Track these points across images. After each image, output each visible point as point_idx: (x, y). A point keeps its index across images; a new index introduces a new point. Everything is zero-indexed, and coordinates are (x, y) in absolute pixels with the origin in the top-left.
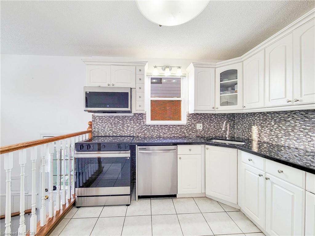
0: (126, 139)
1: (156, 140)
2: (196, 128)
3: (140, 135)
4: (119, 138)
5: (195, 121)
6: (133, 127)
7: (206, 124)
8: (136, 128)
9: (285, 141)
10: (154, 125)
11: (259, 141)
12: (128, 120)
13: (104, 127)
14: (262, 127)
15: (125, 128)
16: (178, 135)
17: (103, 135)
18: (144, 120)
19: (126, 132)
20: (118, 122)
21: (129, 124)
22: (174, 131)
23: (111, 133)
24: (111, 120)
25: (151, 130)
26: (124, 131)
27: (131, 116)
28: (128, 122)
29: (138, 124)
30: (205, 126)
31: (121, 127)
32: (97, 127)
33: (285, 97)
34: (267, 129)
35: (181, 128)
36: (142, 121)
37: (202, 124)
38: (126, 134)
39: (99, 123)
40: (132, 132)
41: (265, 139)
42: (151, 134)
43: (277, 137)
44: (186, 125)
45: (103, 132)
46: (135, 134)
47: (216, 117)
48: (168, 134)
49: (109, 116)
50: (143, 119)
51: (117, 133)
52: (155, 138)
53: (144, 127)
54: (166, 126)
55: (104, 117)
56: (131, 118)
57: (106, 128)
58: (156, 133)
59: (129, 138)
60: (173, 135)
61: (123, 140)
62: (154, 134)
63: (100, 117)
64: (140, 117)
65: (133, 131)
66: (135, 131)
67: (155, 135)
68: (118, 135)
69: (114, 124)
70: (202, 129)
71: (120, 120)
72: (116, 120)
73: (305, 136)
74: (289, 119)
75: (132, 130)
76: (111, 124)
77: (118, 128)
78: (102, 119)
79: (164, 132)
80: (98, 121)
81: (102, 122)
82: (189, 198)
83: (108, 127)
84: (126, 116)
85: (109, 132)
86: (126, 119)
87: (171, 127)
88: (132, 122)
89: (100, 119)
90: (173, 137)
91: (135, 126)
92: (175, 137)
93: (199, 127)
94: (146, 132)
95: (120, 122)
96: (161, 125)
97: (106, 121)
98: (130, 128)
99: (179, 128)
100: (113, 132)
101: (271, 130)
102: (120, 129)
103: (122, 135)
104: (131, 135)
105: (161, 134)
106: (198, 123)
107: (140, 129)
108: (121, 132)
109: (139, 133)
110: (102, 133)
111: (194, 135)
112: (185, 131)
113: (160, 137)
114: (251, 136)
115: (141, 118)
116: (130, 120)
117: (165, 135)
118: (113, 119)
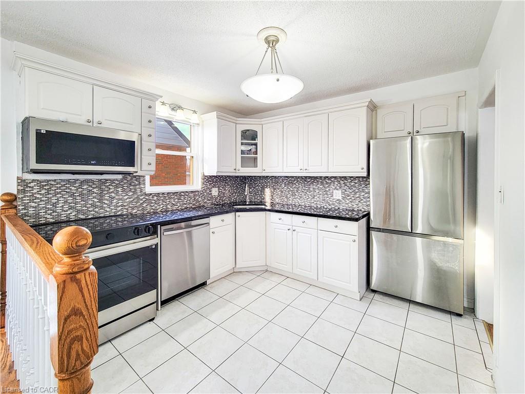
0: (108, 221)
1: (162, 216)
2: (211, 194)
3: (135, 211)
4: (93, 221)
5: (210, 184)
6: (121, 199)
7: (221, 188)
8: (128, 200)
9: (293, 200)
10: (159, 194)
11: (271, 203)
12: (111, 187)
13: (54, 205)
14: (275, 189)
15: (106, 202)
16: (191, 205)
17: (52, 220)
18: (142, 186)
19: (108, 210)
20: (90, 191)
21: (113, 195)
22: (186, 200)
23: (73, 214)
24: (73, 188)
25: (153, 202)
26: (102, 208)
27: (117, 180)
28: (111, 190)
29: (131, 194)
30: (221, 191)
31: (96, 200)
32: (33, 204)
33: (298, 166)
34: (278, 190)
35: (195, 195)
36: (138, 187)
37: (217, 188)
38: (108, 213)
39: (38, 196)
40: (120, 208)
41: (277, 200)
42: (154, 207)
43: (287, 197)
44: (200, 191)
45: (50, 214)
46: (125, 210)
47: (231, 180)
48: (179, 205)
49: (68, 181)
50: (139, 184)
51: (89, 213)
52: (160, 213)
53: (142, 197)
54: (176, 194)
55: (53, 183)
56: (117, 182)
57: (60, 205)
58: (162, 206)
59: (114, 218)
60: (185, 206)
61: (102, 224)
62: (158, 207)
63: (41, 182)
64: (135, 181)
65: (122, 206)
66: (125, 206)
67: (160, 209)
68: (90, 217)
69: (81, 194)
70: (217, 194)
71: (94, 188)
72: (85, 187)
73: (305, 195)
74: (295, 182)
75: (120, 204)
76: (73, 195)
77: (90, 202)
78: (47, 187)
79: (173, 202)
80: (35, 191)
81: (49, 194)
82: (219, 279)
83: (66, 202)
84: (106, 180)
85: (69, 212)
86: (108, 184)
87: (183, 194)
88: (119, 189)
89: (42, 187)
90: (185, 208)
91: (126, 197)
92: (187, 208)
93: (215, 192)
94: (145, 205)
95: (95, 190)
96: (168, 193)
97: (59, 191)
98: (115, 201)
99: (192, 195)
100: (78, 211)
101: (282, 192)
102: (93, 205)
103: (97, 215)
104: (118, 214)
105: (169, 206)
106: (213, 187)
107: (135, 201)
108: (97, 210)
109: (133, 209)
110: (49, 217)
111: (208, 204)
112: (200, 199)
113: (167, 211)
114: (264, 198)
115: (137, 183)
116: (117, 187)
117: (175, 208)
118: (77, 185)
